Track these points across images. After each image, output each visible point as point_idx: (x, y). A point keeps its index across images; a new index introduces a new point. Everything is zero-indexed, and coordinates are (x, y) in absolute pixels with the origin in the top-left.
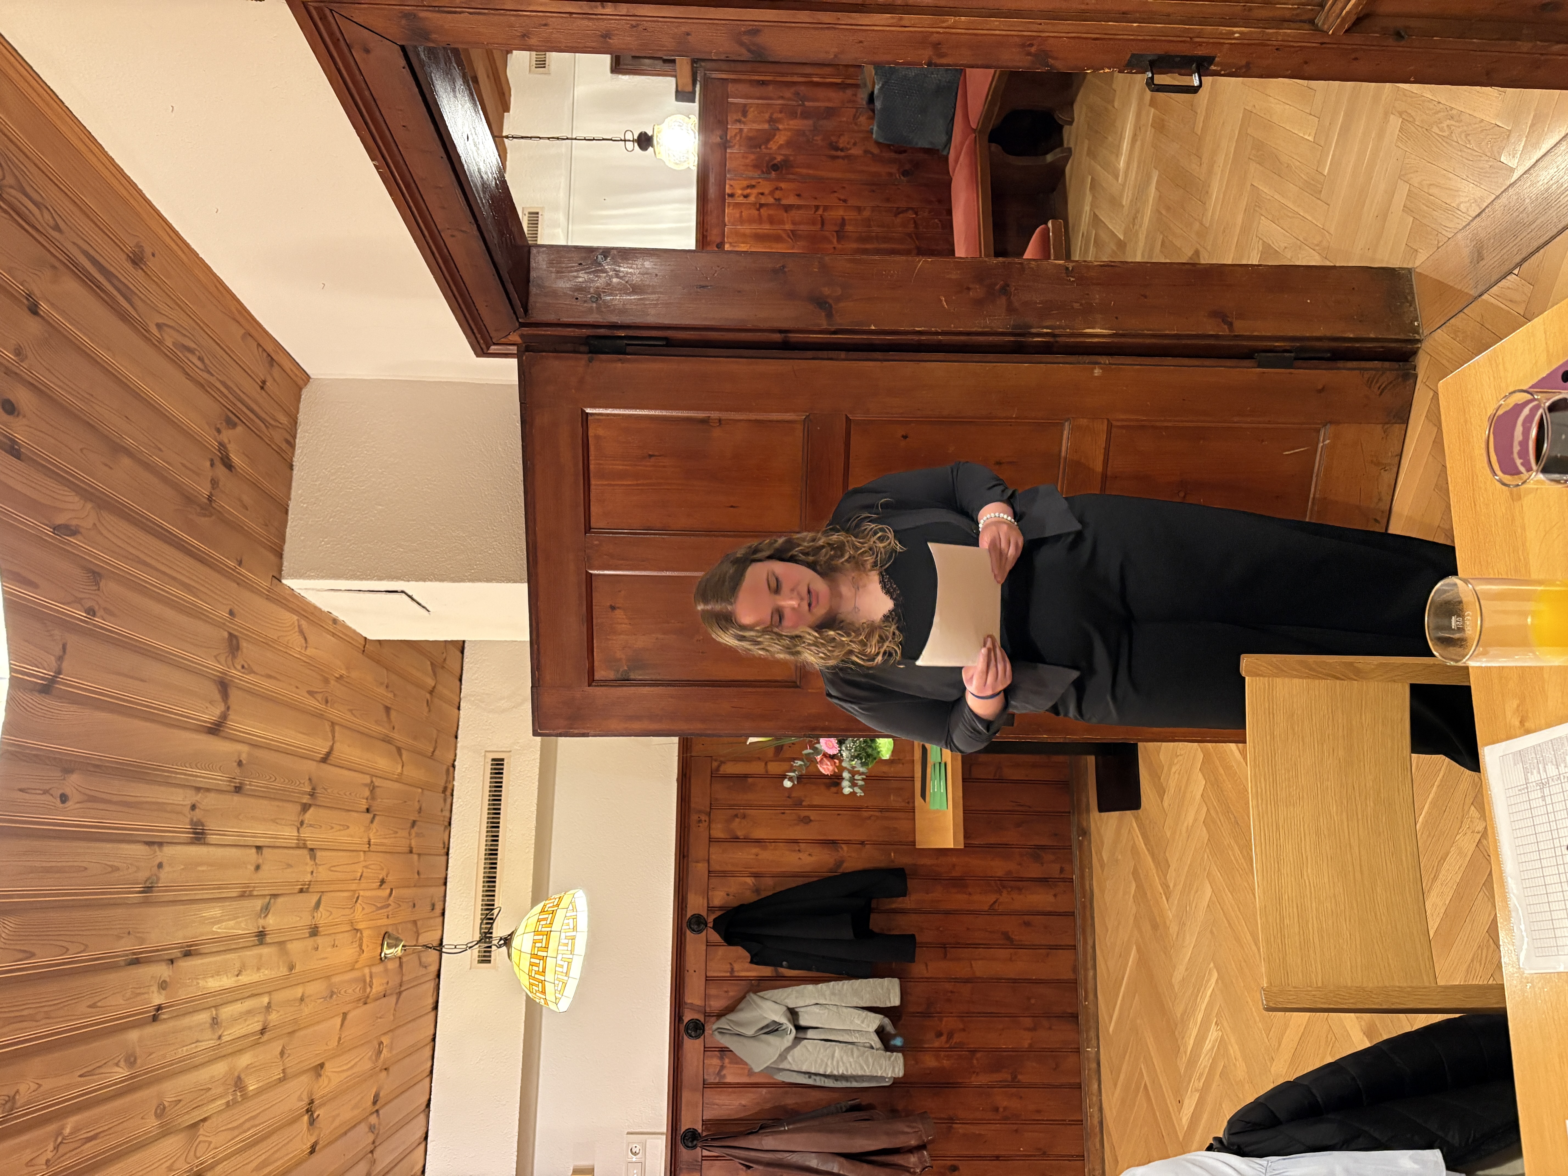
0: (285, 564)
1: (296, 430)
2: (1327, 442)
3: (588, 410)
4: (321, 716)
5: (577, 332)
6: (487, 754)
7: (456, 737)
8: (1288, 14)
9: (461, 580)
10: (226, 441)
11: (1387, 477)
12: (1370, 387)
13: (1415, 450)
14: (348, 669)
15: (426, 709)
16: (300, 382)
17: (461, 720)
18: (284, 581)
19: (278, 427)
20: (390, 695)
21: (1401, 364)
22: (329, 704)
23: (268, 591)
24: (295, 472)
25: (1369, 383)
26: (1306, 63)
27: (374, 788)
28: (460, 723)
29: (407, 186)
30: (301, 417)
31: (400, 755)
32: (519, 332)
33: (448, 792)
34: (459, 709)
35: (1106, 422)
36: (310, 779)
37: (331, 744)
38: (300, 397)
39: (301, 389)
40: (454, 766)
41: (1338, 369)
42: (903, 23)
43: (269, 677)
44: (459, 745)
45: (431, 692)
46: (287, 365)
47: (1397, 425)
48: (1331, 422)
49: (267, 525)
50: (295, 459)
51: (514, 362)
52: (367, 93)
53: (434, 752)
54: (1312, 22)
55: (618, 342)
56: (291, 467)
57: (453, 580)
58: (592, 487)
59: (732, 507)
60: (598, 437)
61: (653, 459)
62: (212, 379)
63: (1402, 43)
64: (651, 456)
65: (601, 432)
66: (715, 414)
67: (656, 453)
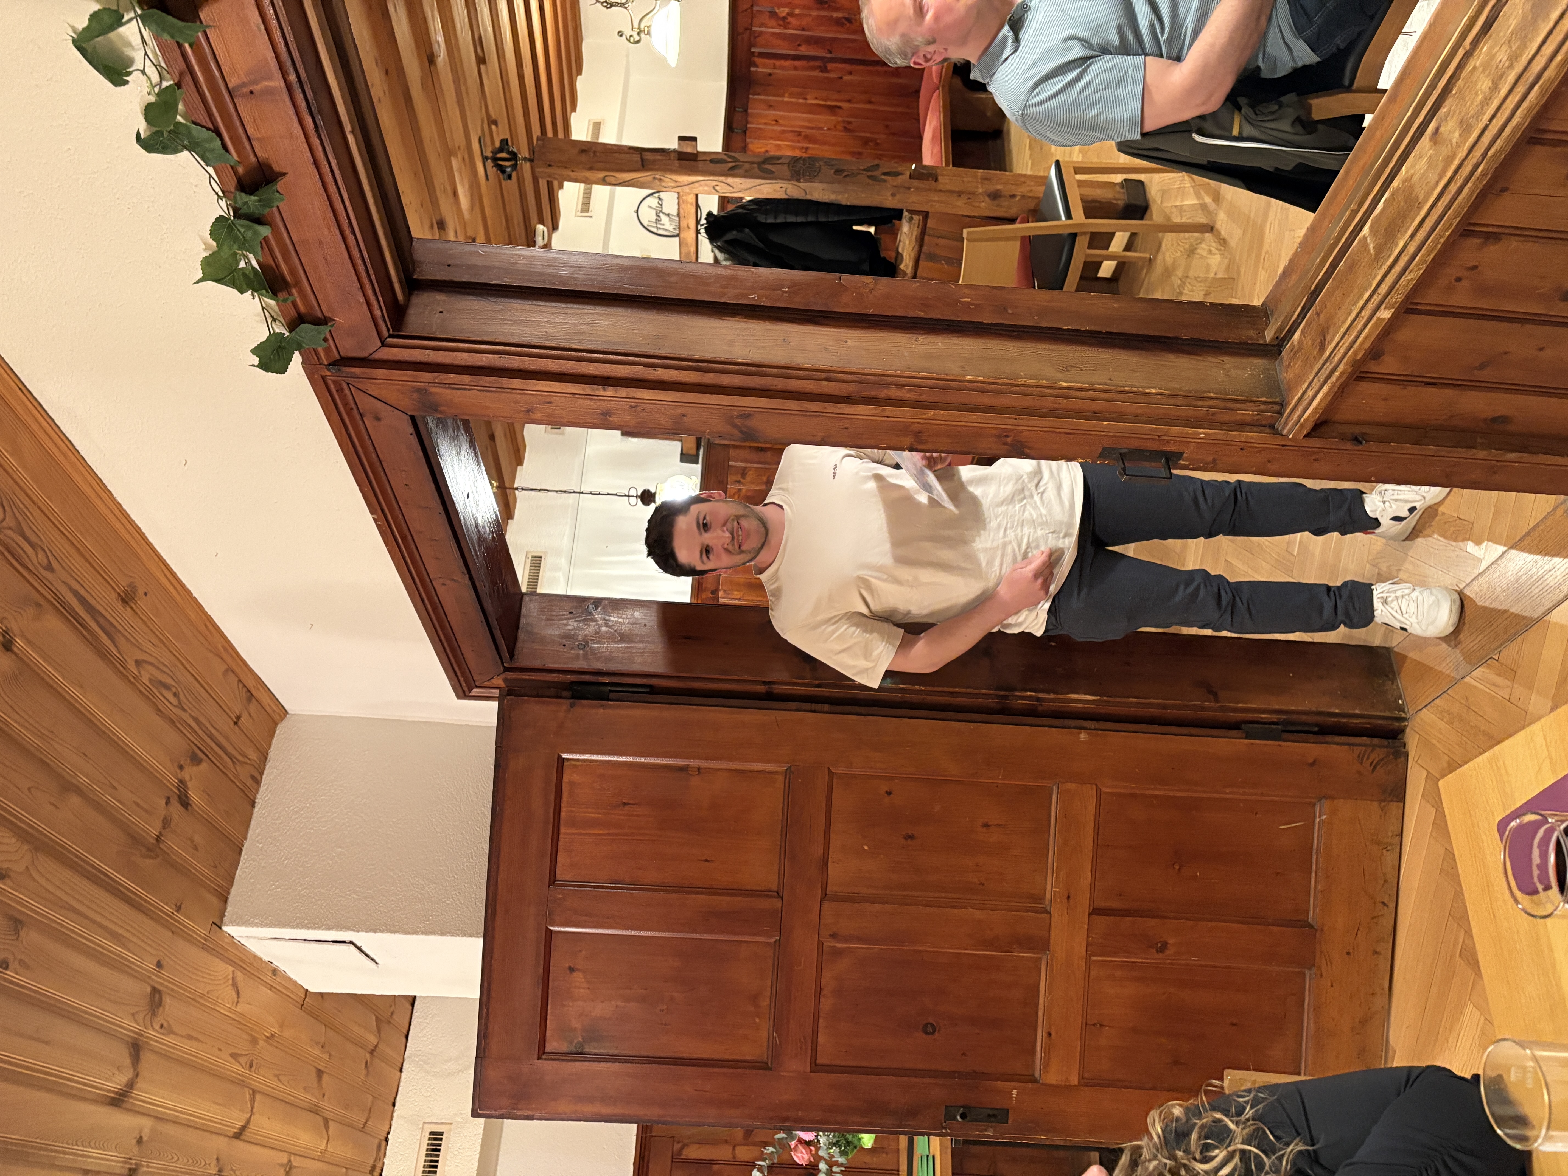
0: (229, 909)
1: (265, 766)
2: (1324, 817)
3: (565, 756)
4: (241, 1083)
5: (562, 678)
6: (426, 1126)
7: (394, 1105)
8: (1248, 419)
9: (415, 933)
10: (187, 778)
11: (1390, 858)
12: (1361, 763)
13: (1415, 830)
14: (281, 1026)
15: (364, 1072)
16: (276, 717)
17: (402, 1084)
18: (224, 928)
19: (246, 763)
20: (326, 1057)
21: (1390, 741)
22: (253, 1069)
23: (205, 940)
24: (256, 810)
25: (1360, 759)
26: (1269, 461)
27: (290, 1168)
28: (400, 1088)
29: (404, 538)
30: (272, 753)
31: (327, 1127)
32: (503, 676)
34: (401, 1070)
35: (1094, 787)
36: (217, 1159)
37: (248, 1116)
38: (274, 733)
39: (276, 724)
40: (387, 1140)
41: (1326, 743)
42: (886, 414)
43: (190, 1037)
44: (395, 1114)
45: (372, 1052)
46: (265, 700)
47: (1395, 804)
48: (1326, 797)
49: (216, 867)
50: (258, 796)
51: (495, 705)
52: (374, 456)
53: (366, 1123)
54: (1272, 427)
55: (603, 688)
56: (253, 804)
57: (406, 932)
58: (561, 836)
59: (706, 861)
60: (572, 784)
61: (627, 807)
62: (184, 716)
63: (1361, 447)
64: (625, 804)
65: (576, 778)
66: (694, 763)
67: (631, 802)
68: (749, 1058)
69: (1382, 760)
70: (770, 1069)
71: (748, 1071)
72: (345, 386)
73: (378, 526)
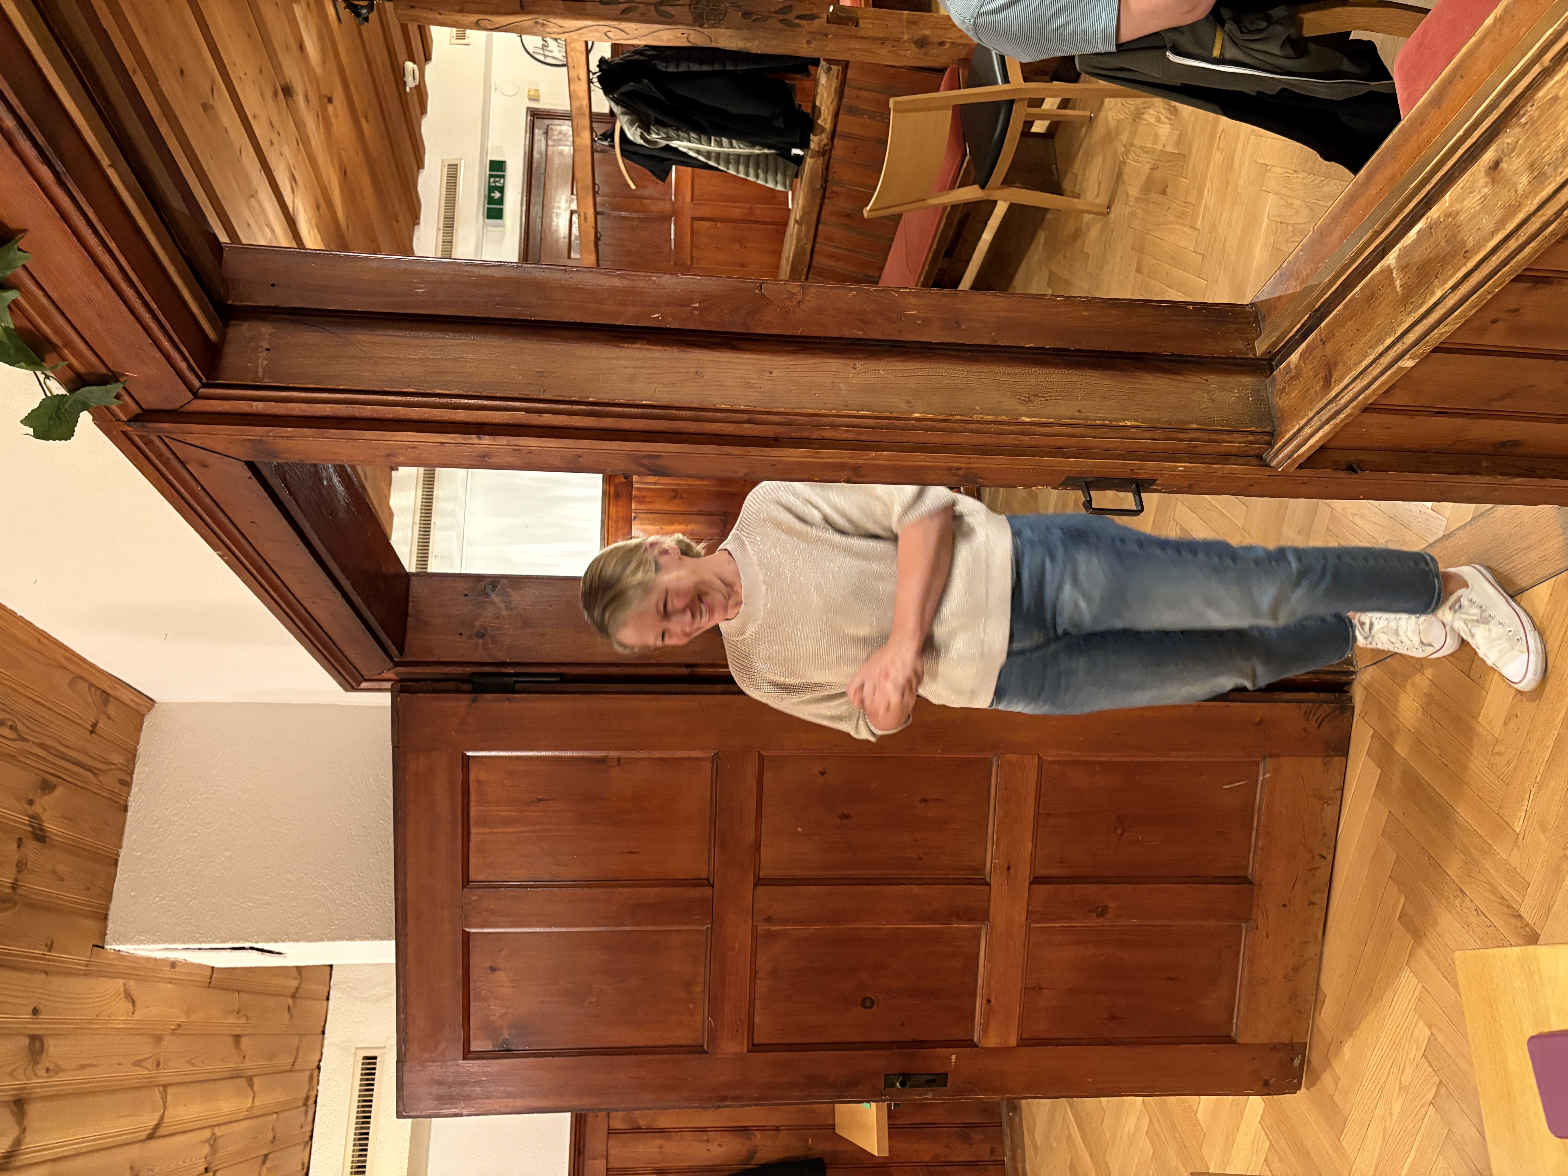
0: (110, 926)
1: (134, 764)
2: (1268, 775)
3: (469, 754)
4: (149, 1086)
5: (459, 670)
6: (358, 1051)
7: (323, 1033)
8: (1234, 451)
10: (39, 810)
11: (1329, 811)
12: (1307, 720)
13: (1357, 787)
14: (188, 1013)
15: (287, 1016)
16: (142, 710)
17: (330, 1012)
18: (106, 947)
19: (111, 769)
20: (243, 1020)
21: (1337, 695)
22: (161, 1066)
23: (87, 966)
24: (129, 814)
25: (1307, 716)
26: (1251, 485)
27: (215, 1140)
28: (329, 1016)
29: (259, 569)
30: (141, 748)
31: (251, 1086)
32: (394, 670)
33: (310, 1102)
34: (328, 999)
35: (1036, 757)
36: (131, 1168)
37: (160, 1113)
38: (142, 726)
39: (142, 716)
40: (319, 1068)
41: (1274, 701)
42: (821, 455)
43: (83, 1067)
44: (326, 1042)
45: (294, 996)
46: (126, 696)
47: (1338, 758)
48: (1270, 756)
49: (88, 889)
50: (130, 799)
51: (388, 695)
53: (294, 1062)
54: (1259, 457)
55: (506, 680)
56: (125, 809)
58: (472, 837)
59: (631, 853)
60: (479, 782)
61: (542, 804)
62: (26, 746)
63: (1355, 476)
64: (540, 800)
65: (483, 776)
66: (612, 754)
67: (546, 797)
68: (683, 1042)
69: (1329, 715)
70: (705, 1052)
71: (684, 1056)
72: (154, 438)
73: (225, 561)
